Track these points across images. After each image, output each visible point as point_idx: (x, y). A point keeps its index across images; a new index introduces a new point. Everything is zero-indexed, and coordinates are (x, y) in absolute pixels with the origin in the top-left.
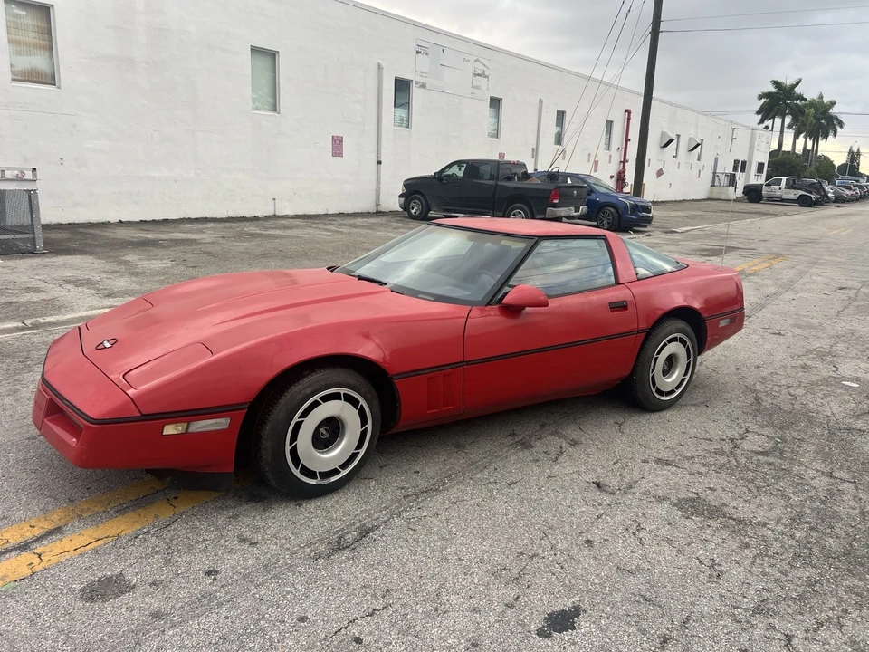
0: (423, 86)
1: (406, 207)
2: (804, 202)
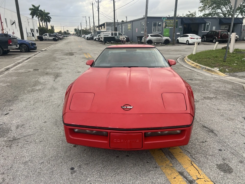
2: (55, 40)
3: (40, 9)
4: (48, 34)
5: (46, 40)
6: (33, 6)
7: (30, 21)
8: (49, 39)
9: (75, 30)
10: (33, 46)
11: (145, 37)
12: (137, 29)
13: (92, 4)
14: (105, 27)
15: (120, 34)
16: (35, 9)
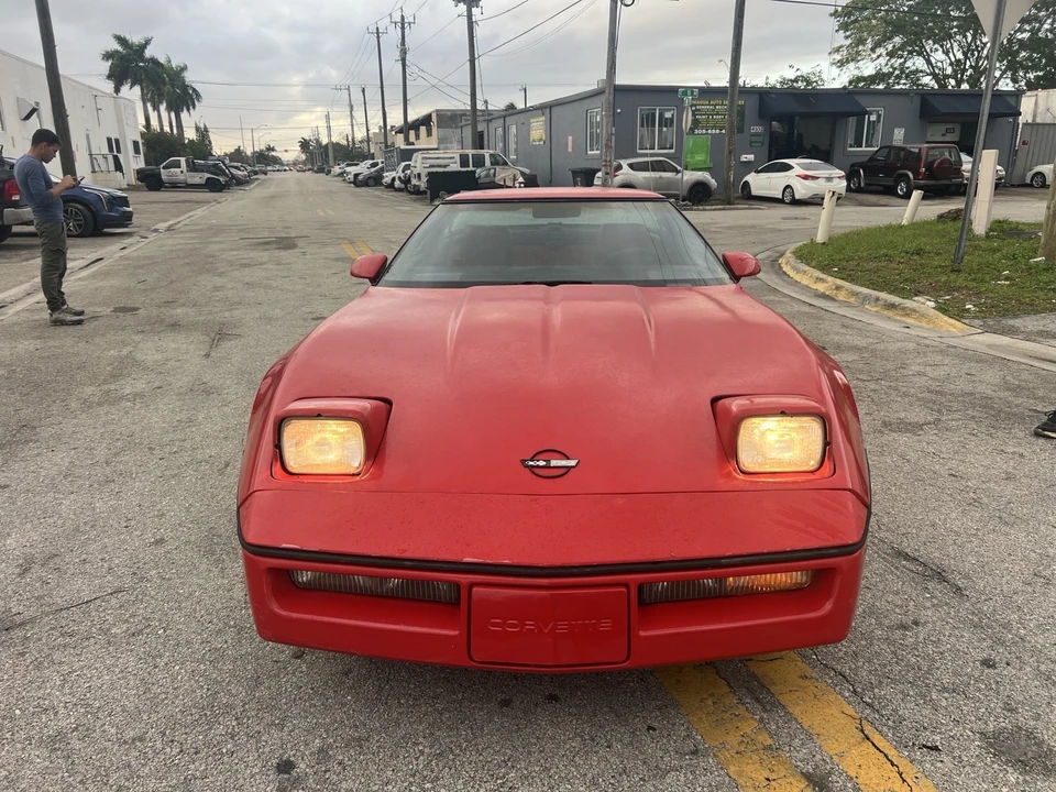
2: (213, 186)
4: (183, 160)
5: (175, 186)
6: (121, 40)
7: (106, 104)
8: (190, 181)
9: (305, 145)
10: (117, 211)
11: (607, 174)
12: (570, 138)
13: (378, 33)
14: (434, 130)
15: (496, 161)
16: (129, 54)
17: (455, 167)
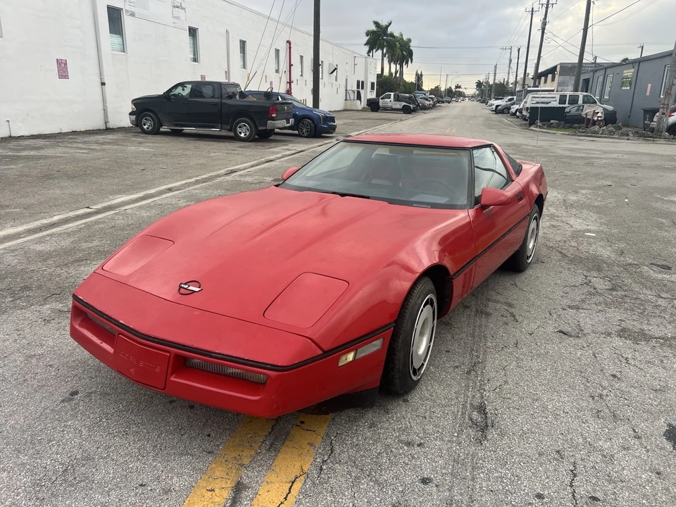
0: (133, 15)
1: (138, 124)
2: (406, 110)
3: (390, 30)
4: (392, 94)
5: (386, 109)
6: (376, 24)
7: (361, 61)
8: (394, 107)
9: (479, 84)
10: (327, 125)
11: (664, 114)
12: (650, 85)
13: (532, 11)
14: (557, 77)
15: (588, 101)
16: (379, 31)
17: (555, 104)
